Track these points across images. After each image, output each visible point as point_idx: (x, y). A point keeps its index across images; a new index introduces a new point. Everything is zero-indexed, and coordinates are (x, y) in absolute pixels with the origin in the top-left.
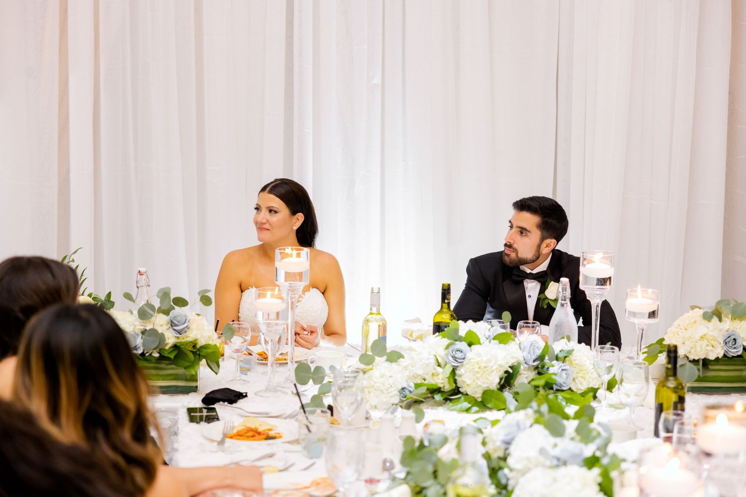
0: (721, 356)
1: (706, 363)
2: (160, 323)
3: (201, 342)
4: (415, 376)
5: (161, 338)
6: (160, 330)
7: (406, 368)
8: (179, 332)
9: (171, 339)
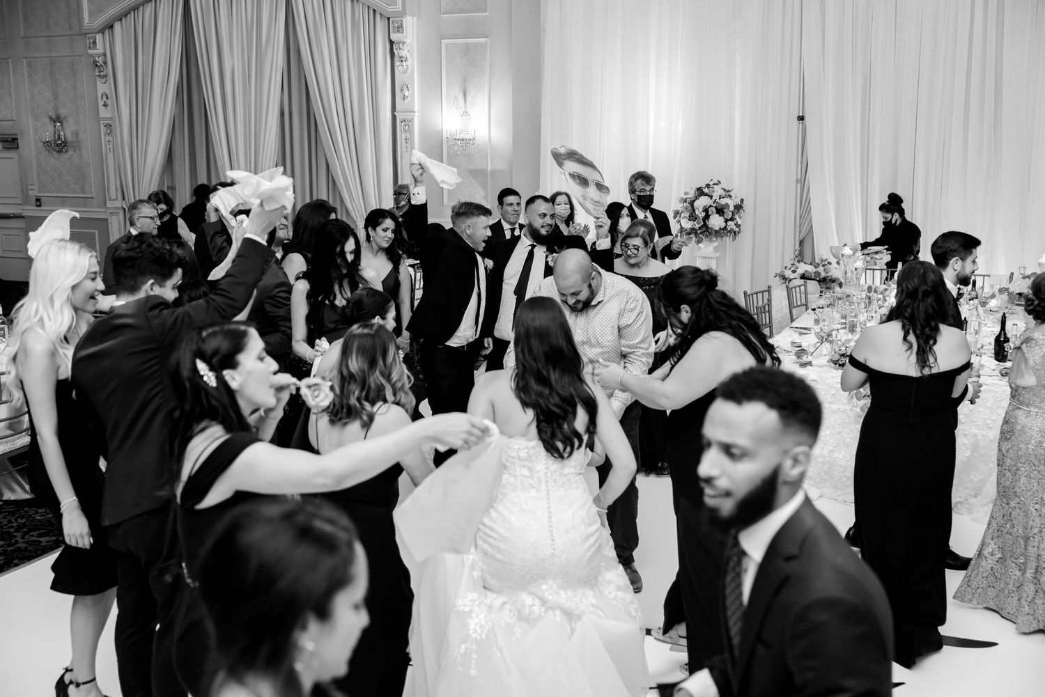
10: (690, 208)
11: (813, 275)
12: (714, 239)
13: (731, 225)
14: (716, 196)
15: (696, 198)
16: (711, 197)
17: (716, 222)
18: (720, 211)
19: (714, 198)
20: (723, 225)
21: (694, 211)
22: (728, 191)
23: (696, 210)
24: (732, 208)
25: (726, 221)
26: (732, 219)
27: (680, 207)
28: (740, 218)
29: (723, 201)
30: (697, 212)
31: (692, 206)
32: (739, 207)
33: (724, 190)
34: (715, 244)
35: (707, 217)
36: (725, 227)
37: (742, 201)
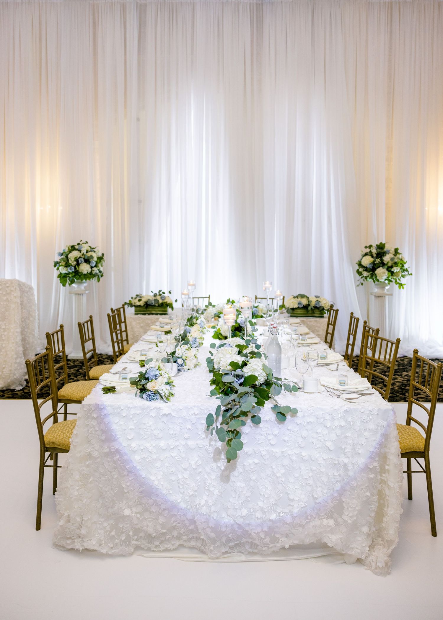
0: (297, 307)
1: (293, 309)
2: (158, 298)
3: (168, 302)
4: (219, 311)
5: (158, 301)
6: (158, 299)
7: (216, 309)
8: (163, 300)
9: (160, 301)
10: (65, 259)
11: (153, 302)
12: (84, 280)
13: (96, 270)
14: (84, 251)
15: (70, 252)
16: (80, 251)
17: (85, 268)
18: (87, 261)
19: (82, 252)
20: (90, 270)
21: (68, 260)
22: (93, 248)
23: (70, 260)
24: (95, 259)
25: (92, 267)
26: (96, 266)
27: (57, 258)
28: (102, 266)
29: (89, 254)
30: (70, 262)
31: (67, 257)
32: (100, 259)
33: (90, 247)
34: (85, 285)
35: (78, 264)
36: (91, 272)
37: (103, 254)
